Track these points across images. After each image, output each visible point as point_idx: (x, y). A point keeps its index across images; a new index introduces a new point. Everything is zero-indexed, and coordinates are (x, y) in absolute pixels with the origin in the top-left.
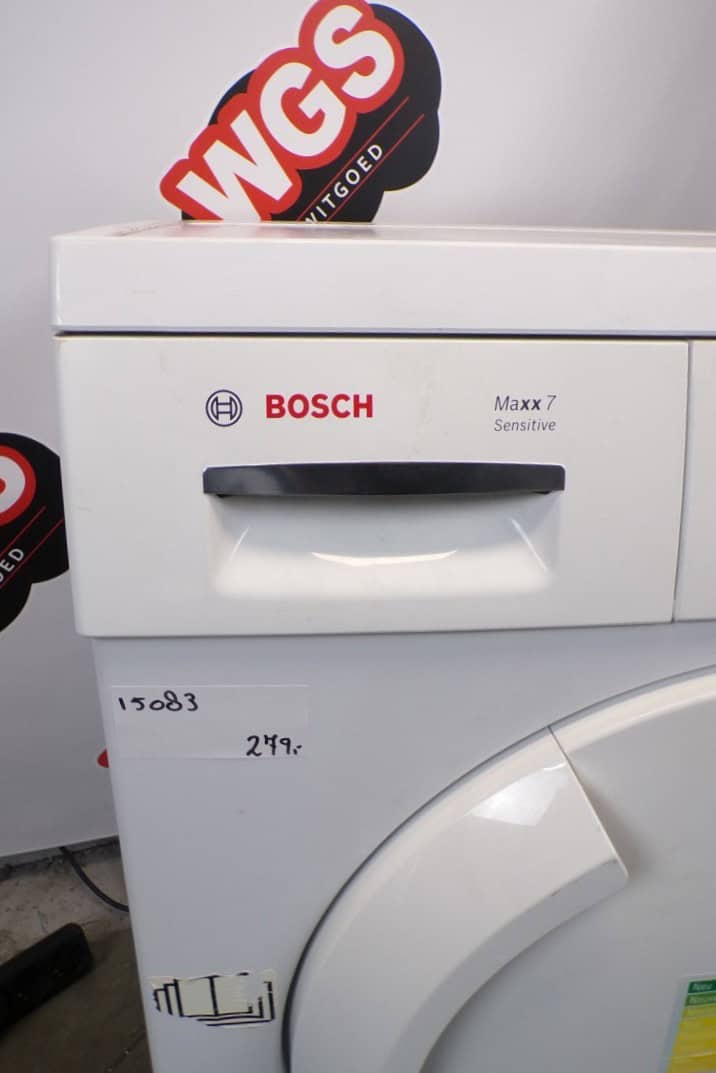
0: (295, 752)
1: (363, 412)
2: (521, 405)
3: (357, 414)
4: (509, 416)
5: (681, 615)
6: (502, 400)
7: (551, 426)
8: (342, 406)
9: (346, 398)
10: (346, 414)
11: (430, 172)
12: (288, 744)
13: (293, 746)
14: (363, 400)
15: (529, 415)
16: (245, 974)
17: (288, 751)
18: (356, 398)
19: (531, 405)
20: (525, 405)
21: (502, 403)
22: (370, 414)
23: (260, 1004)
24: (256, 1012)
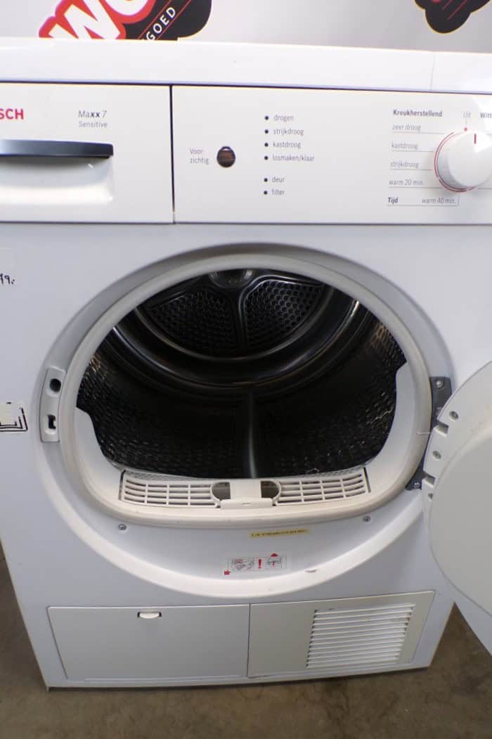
0: (12, 283)
1: (19, 117)
2: (90, 115)
3: (16, 117)
4: (85, 120)
5: (177, 220)
6: (82, 112)
7: (105, 125)
8: (11, 114)
9: (11, 110)
10: (11, 118)
11: (206, 26)
12: (9, 279)
13: (11, 280)
14: (19, 111)
15: (96, 119)
16: (10, 403)
17: (9, 282)
18: (16, 110)
19: (95, 115)
20: (93, 115)
21: (81, 114)
22: (22, 118)
23: (20, 421)
24: (19, 425)
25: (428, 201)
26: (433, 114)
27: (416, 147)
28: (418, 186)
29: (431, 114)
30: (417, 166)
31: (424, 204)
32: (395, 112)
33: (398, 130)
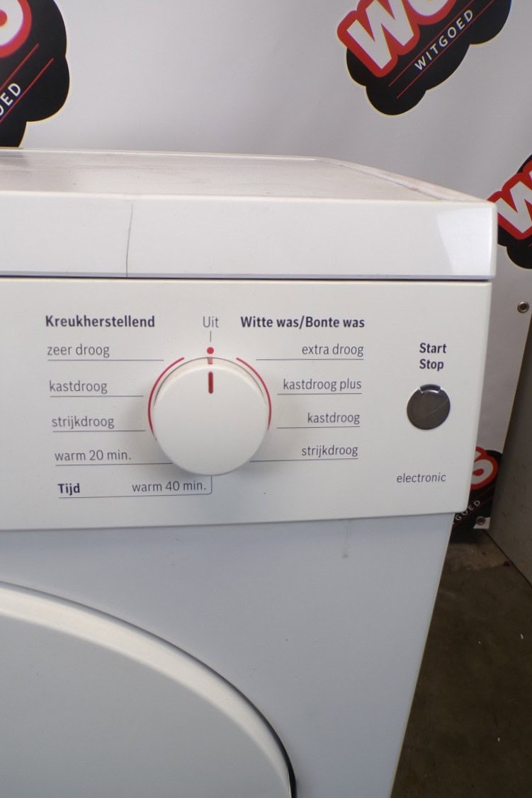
25: (145, 488)
26: (135, 323)
27: (103, 388)
28: (118, 461)
29: (130, 322)
30: (110, 423)
31: (137, 493)
32: (48, 321)
33: (61, 357)
